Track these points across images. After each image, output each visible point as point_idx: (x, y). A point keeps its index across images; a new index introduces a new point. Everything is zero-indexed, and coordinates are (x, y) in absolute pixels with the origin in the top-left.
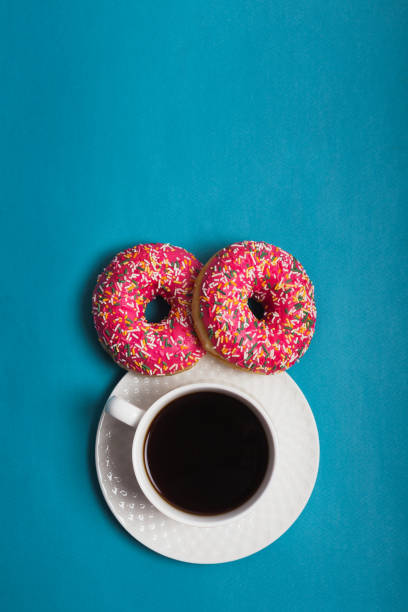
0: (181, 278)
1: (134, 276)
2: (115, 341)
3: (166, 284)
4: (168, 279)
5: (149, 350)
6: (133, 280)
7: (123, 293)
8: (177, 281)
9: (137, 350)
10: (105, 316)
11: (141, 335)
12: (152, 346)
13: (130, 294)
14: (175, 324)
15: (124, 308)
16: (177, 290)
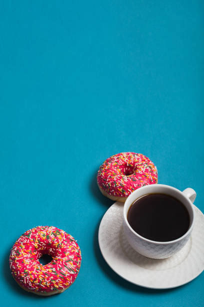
0: (138, 159)
1: (116, 160)
2: (109, 182)
3: (131, 163)
4: (132, 161)
5: (125, 183)
6: (116, 162)
7: (111, 165)
8: (136, 160)
9: (119, 183)
10: (103, 174)
11: (121, 178)
12: (126, 181)
13: (114, 167)
14: (136, 173)
15: (113, 170)
16: (136, 164)
